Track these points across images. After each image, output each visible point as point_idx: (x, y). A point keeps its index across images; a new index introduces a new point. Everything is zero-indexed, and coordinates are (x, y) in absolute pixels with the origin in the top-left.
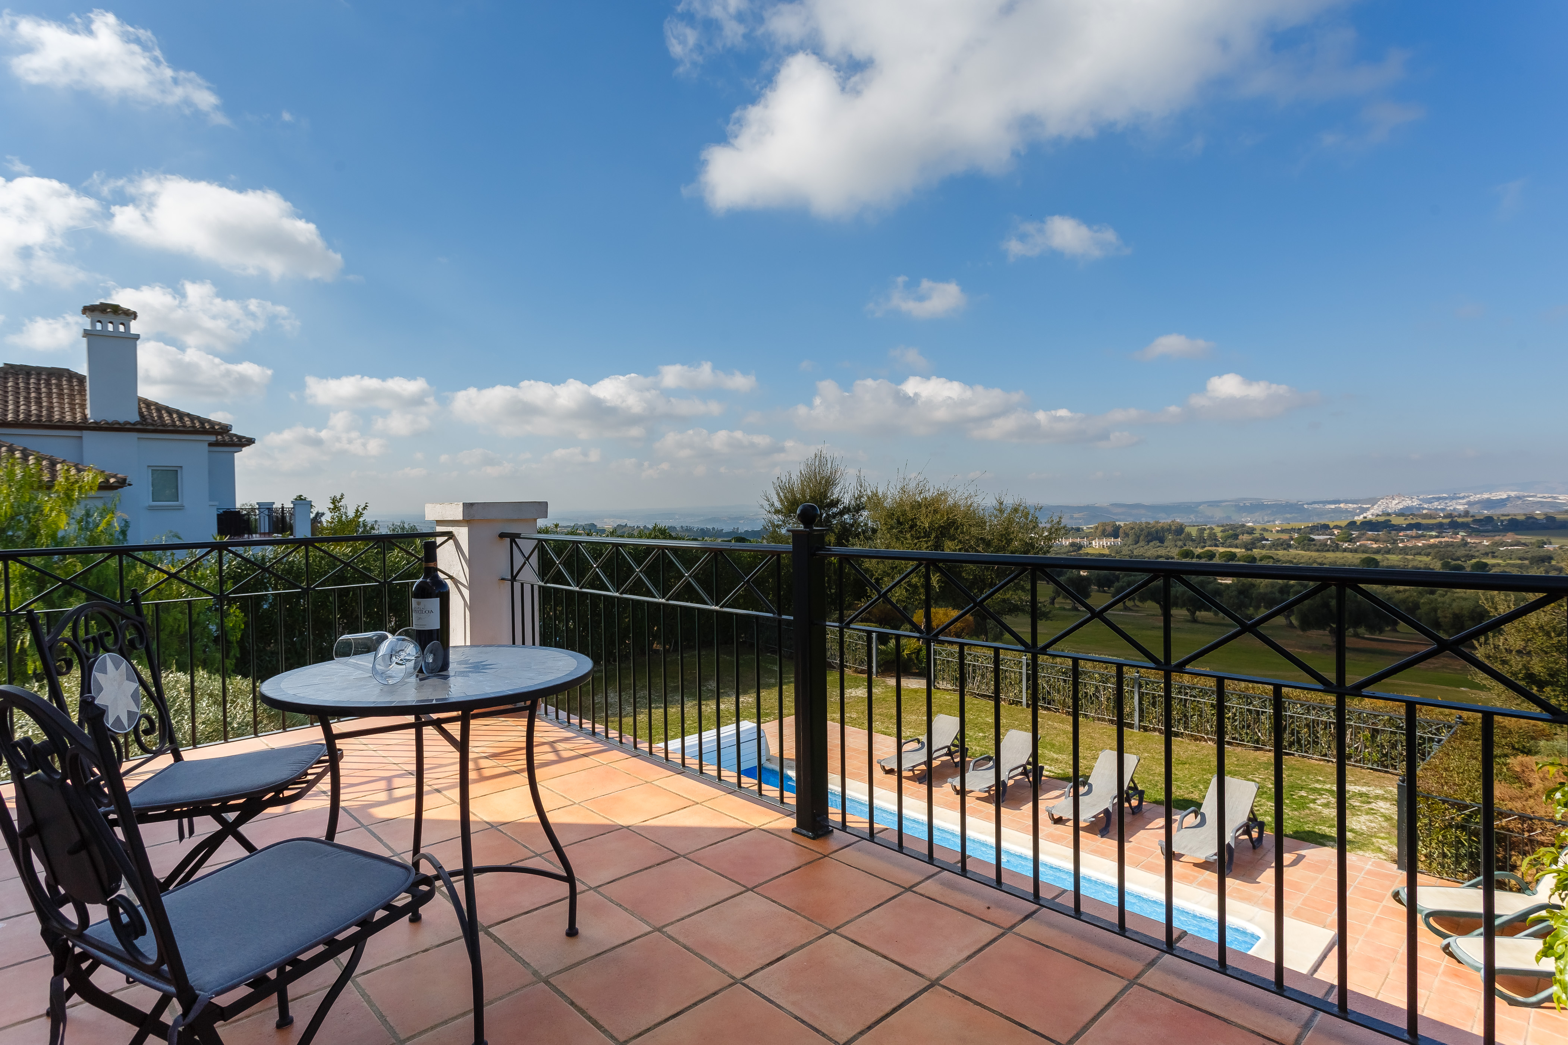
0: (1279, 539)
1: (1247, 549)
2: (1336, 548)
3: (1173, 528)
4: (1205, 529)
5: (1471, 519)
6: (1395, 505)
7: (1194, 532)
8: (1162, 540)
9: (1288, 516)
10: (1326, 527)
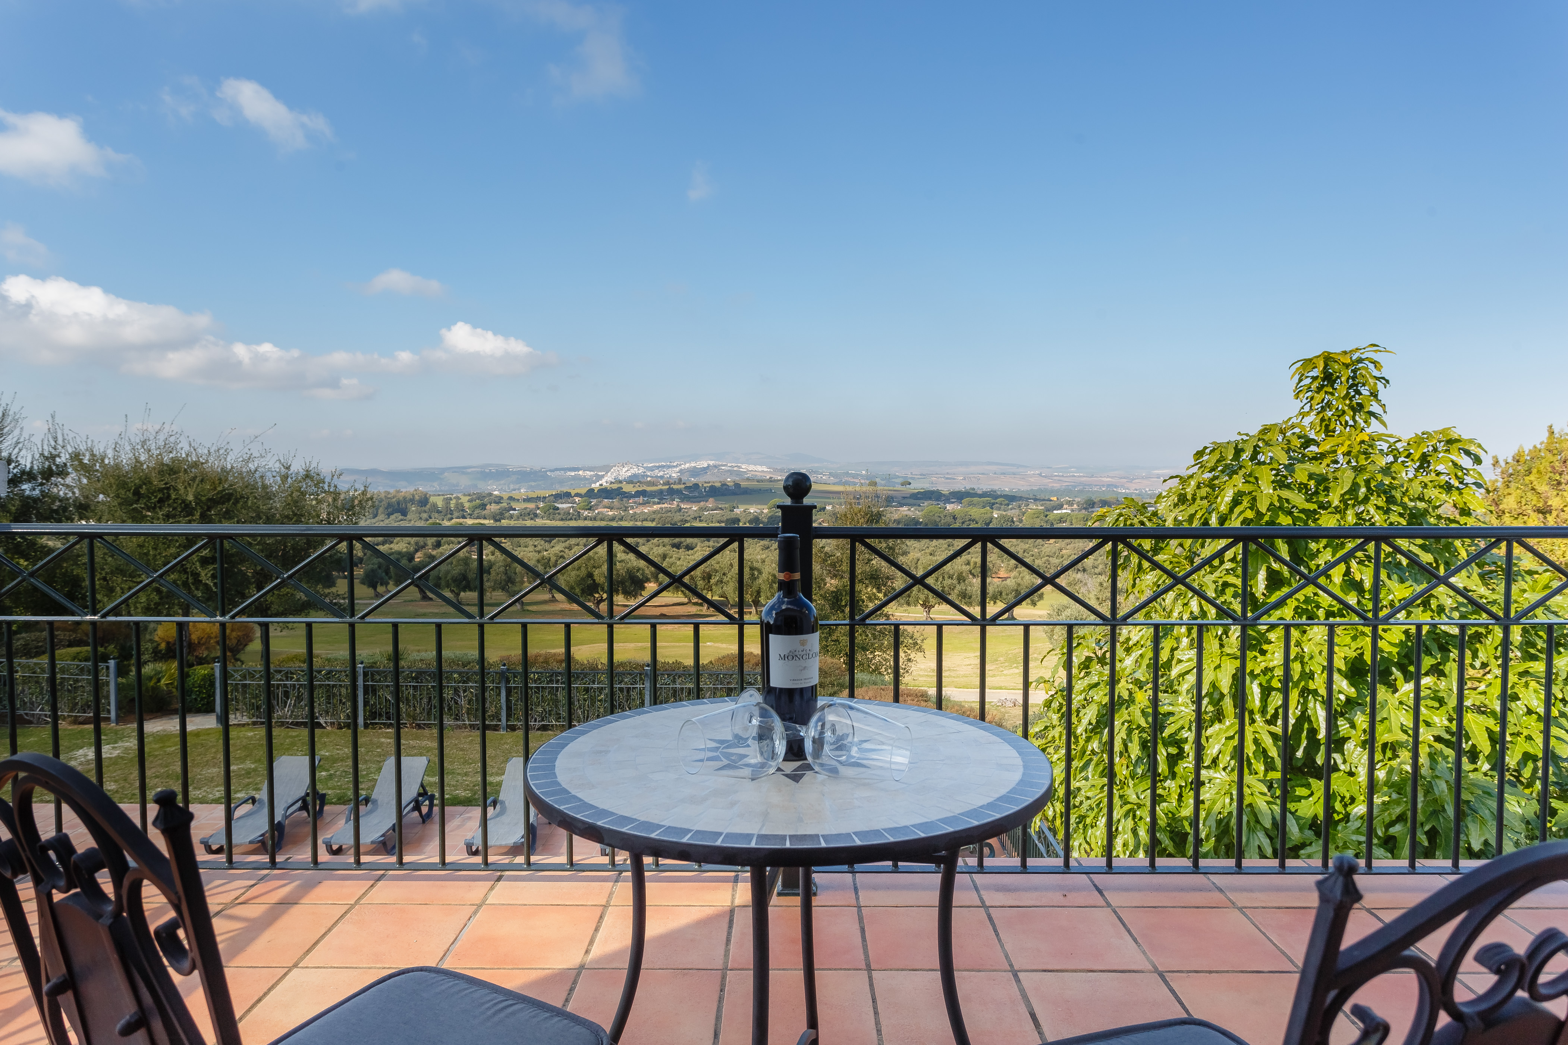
0: (525, 509)
1: (496, 520)
2: (578, 516)
3: (417, 498)
4: (451, 499)
5: (683, 486)
6: (625, 472)
7: (439, 502)
8: (404, 513)
9: (533, 484)
10: (568, 495)
